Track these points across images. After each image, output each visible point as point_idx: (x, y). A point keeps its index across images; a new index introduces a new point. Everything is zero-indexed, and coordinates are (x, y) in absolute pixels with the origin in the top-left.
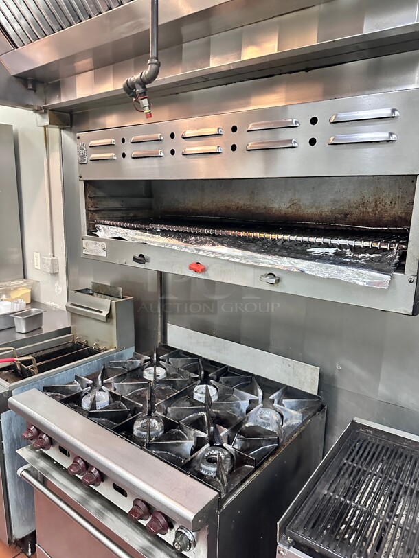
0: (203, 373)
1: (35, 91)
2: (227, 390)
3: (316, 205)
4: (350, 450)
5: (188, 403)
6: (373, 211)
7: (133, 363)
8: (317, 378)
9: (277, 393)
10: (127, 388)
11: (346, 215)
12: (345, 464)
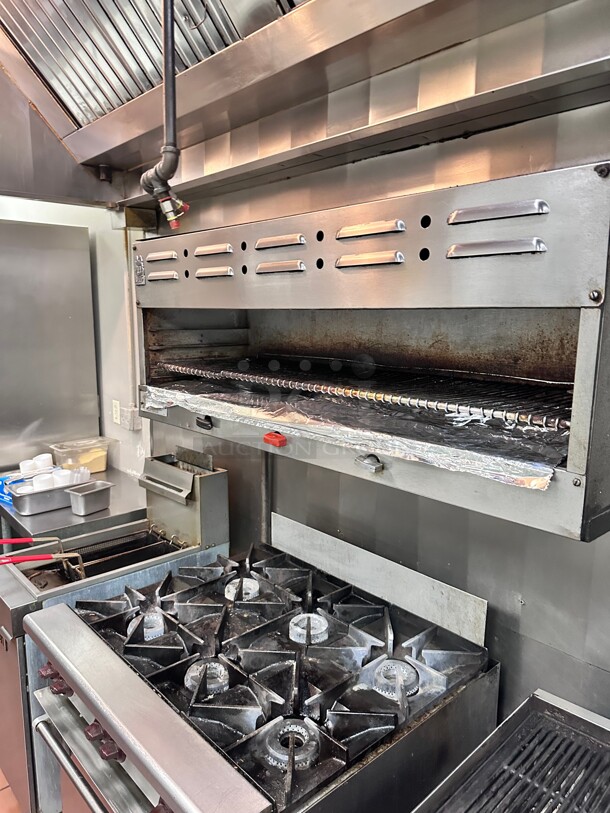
0: (310, 595)
1: (110, 182)
2: (340, 626)
3: (471, 343)
4: (519, 748)
5: (274, 644)
6: (558, 354)
7: (212, 571)
8: (484, 617)
9: (417, 637)
10: (192, 612)
11: (516, 360)
12: (504, 771)
